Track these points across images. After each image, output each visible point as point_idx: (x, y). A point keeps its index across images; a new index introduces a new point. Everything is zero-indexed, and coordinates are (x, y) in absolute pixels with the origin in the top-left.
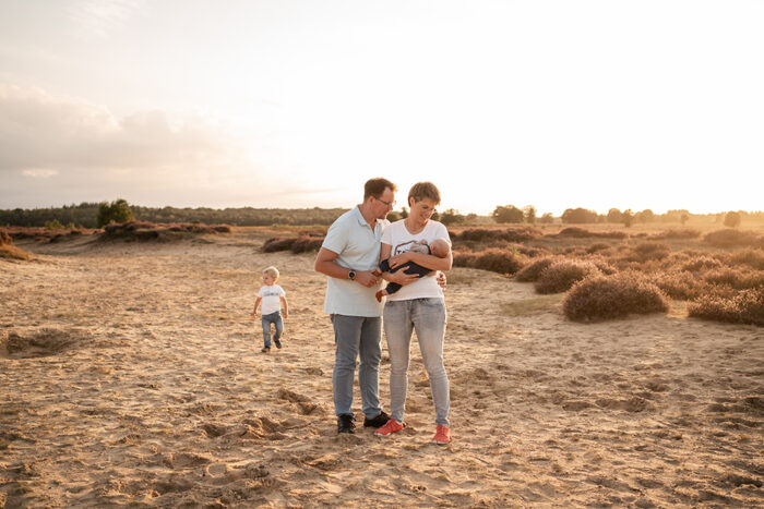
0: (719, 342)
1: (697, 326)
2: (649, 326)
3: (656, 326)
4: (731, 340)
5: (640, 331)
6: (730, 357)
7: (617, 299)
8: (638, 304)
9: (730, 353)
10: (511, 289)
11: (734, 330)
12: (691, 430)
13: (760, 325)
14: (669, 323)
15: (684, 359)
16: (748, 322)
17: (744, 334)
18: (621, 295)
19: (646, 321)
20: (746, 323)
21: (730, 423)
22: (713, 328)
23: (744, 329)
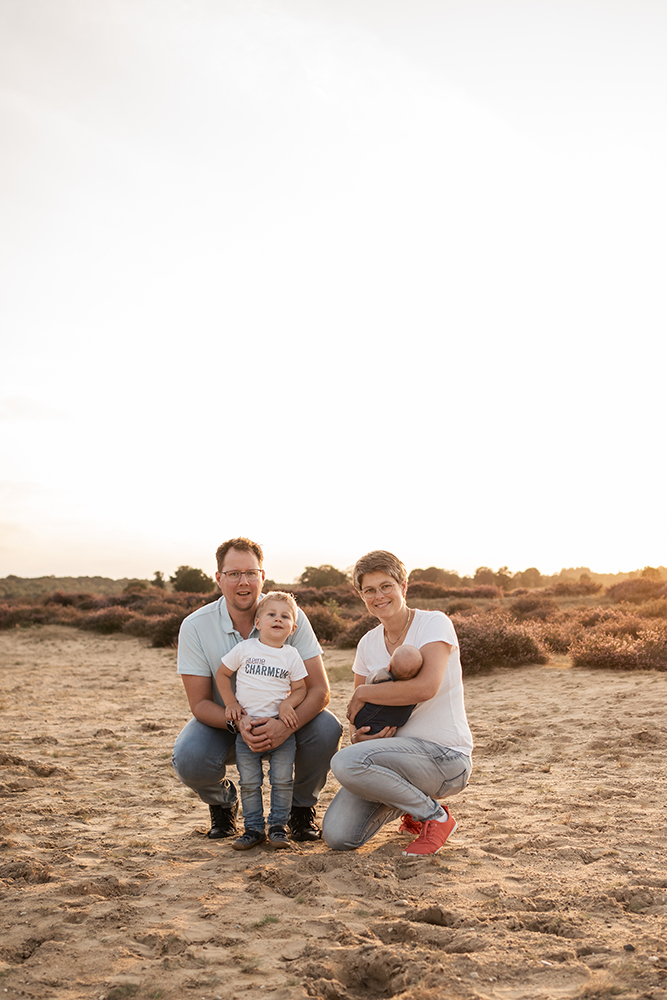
0: (610, 689)
1: (583, 675)
2: (521, 680)
3: (529, 679)
4: (624, 686)
5: (508, 685)
6: (620, 702)
7: (477, 647)
8: (506, 653)
9: (621, 697)
10: (330, 657)
11: (629, 676)
12: (563, 764)
13: (661, 669)
14: (548, 675)
15: (563, 708)
16: (647, 667)
17: (641, 678)
18: (482, 641)
19: (517, 675)
20: (644, 668)
21: (609, 756)
22: (603, 676)
23: (641, 674)
